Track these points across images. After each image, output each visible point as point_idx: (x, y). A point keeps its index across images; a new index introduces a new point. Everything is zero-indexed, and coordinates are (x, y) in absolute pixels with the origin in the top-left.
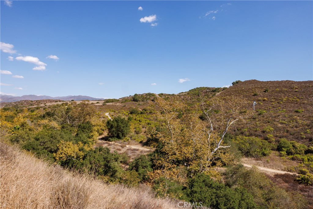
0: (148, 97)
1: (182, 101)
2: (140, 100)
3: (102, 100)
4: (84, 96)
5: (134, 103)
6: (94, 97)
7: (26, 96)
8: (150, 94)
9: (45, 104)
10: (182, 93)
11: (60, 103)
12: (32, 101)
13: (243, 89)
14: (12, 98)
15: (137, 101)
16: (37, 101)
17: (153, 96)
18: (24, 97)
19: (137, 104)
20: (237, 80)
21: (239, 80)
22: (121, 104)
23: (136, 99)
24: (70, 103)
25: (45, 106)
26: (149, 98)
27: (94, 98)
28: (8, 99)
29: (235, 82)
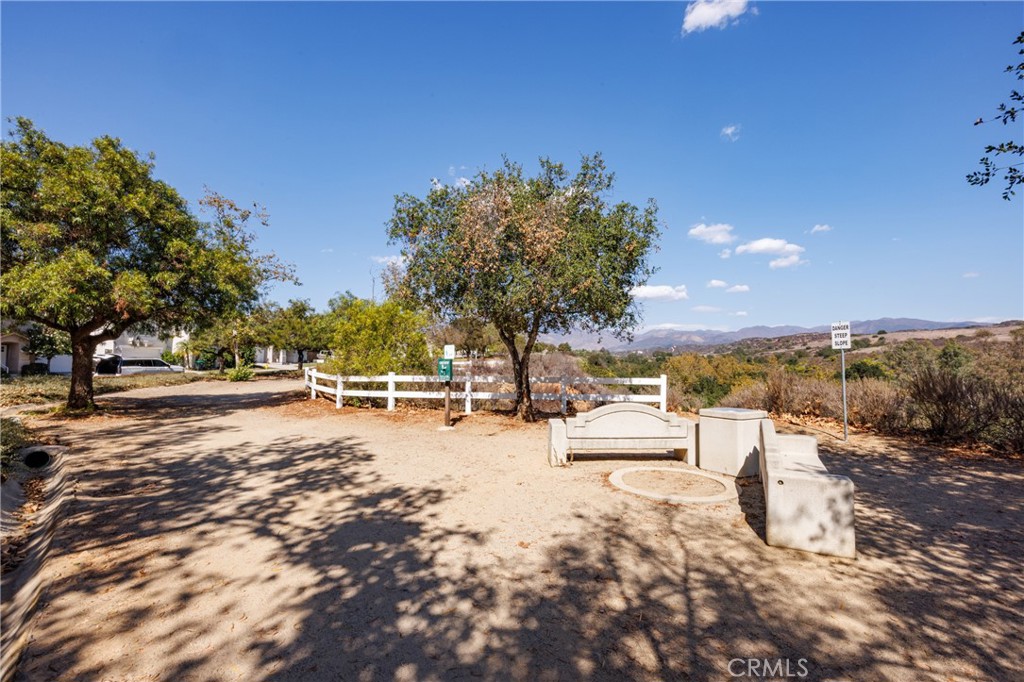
3: (973, 327)
4: (898, 320)
6: (937, 320)
7: (748, 329)
9: (805, 344)
12: (769, 340)
14: (721, 335)
24: (876, 339)
25: (808, 348)
27: (938, 323)
28: (714, 338)
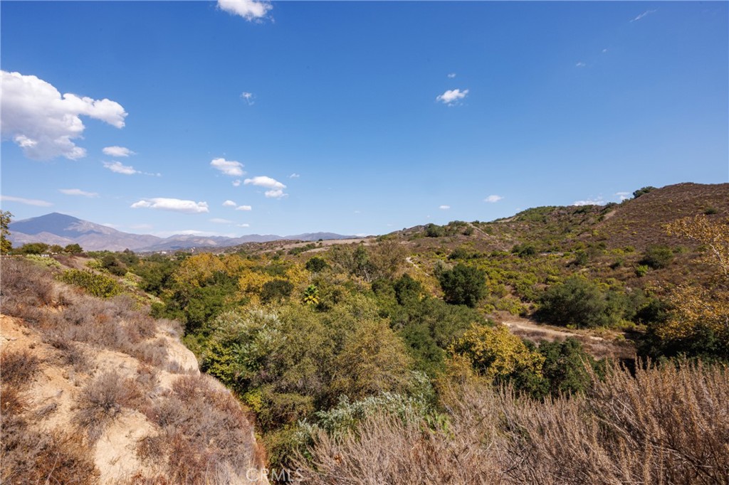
0: (455, 228)
1: (515, 233)
2: (441, 233)
5: (432, 241)
7: (247, 236)
8: (457, 224)
9: (282, 247)
10: (504, 219)
11: (304, 245)
12: (261, 244)
13: (670, 203)
14: (229, 240)
15: (436, 236)
16: (267, 243)
17: (463, 225)
18: (244, 237)
19: (440, 241)
20: (646, 185)
21: (650, 186)
22: (408, 243)
23: (433, 232)
24: (318, 244)
25: (284, 249)
26: (457, 230)
29: (640, 189)
